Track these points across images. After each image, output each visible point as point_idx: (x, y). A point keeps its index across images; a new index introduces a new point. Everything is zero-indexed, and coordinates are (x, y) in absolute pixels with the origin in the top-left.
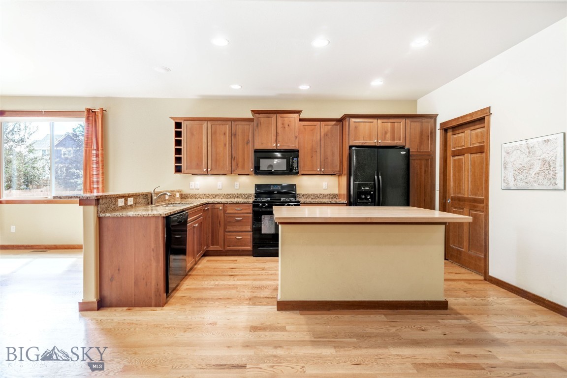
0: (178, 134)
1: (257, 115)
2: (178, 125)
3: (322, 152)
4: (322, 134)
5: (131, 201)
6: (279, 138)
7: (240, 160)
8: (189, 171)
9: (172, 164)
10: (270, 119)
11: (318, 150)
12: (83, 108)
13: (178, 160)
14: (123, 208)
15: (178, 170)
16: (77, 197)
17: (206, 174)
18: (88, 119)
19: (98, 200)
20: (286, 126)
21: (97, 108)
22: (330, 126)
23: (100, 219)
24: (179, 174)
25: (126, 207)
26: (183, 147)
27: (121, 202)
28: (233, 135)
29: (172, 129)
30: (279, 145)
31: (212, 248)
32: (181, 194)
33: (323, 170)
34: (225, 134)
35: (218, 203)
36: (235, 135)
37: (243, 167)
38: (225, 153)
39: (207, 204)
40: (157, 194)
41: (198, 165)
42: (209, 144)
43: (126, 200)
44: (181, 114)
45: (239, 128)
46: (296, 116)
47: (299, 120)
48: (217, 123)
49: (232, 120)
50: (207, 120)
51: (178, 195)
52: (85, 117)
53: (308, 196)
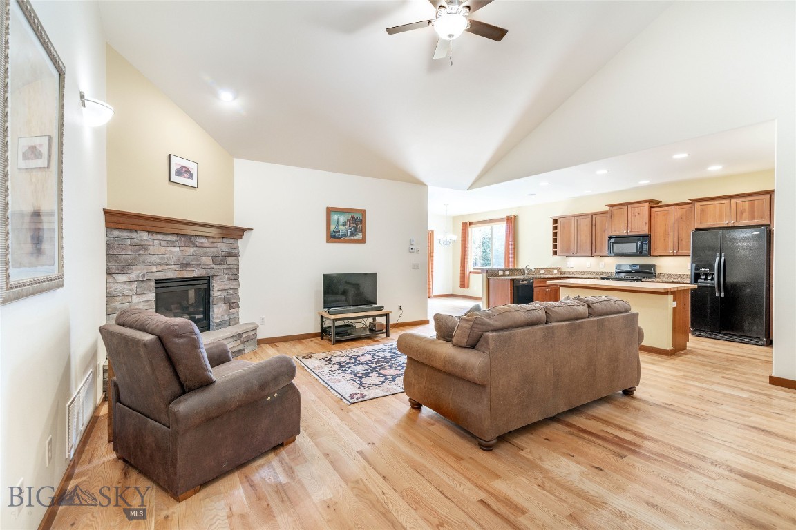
0: (555, 228)
1: (611, 208)
2: (555, 222)
4: (676, 218)
5: (507, 272)
6: (630, 226)
7: (598, 245)
8: (561, 254)
9: (551, 249)
10: (622, 210)
11: (672, 233)
12: (504, 216)
13: (555, 246)
14: (501, 276)
15: (555, 253)
17: (574, 256)
18: (507, 223)
19: (487, 271)
20: (637, 214)
21: (511, 214)
22: (685, 209)
23: (488, 280)
24: (555, 257)
25: (504, 275)
27: (501, 273)
28: (593, 225)
29: (551, 225)
30: (629, 231)
32: (559, 271)
33: (676, 251)
34: (587, 225)
36: (595, 225)
37: (601, 251)
38: (587, 240)
41: (567, 249)
42: (575, 234)
43: (504, 272)
44: (557, 214)
45: (598, 220)
46: (647, 205)
47: (651, 208)
48: (581, 217)
49: (593, 215)
50: (574, 216)
51: (555, 271)
52: (505, 222)
53: (670, 276)
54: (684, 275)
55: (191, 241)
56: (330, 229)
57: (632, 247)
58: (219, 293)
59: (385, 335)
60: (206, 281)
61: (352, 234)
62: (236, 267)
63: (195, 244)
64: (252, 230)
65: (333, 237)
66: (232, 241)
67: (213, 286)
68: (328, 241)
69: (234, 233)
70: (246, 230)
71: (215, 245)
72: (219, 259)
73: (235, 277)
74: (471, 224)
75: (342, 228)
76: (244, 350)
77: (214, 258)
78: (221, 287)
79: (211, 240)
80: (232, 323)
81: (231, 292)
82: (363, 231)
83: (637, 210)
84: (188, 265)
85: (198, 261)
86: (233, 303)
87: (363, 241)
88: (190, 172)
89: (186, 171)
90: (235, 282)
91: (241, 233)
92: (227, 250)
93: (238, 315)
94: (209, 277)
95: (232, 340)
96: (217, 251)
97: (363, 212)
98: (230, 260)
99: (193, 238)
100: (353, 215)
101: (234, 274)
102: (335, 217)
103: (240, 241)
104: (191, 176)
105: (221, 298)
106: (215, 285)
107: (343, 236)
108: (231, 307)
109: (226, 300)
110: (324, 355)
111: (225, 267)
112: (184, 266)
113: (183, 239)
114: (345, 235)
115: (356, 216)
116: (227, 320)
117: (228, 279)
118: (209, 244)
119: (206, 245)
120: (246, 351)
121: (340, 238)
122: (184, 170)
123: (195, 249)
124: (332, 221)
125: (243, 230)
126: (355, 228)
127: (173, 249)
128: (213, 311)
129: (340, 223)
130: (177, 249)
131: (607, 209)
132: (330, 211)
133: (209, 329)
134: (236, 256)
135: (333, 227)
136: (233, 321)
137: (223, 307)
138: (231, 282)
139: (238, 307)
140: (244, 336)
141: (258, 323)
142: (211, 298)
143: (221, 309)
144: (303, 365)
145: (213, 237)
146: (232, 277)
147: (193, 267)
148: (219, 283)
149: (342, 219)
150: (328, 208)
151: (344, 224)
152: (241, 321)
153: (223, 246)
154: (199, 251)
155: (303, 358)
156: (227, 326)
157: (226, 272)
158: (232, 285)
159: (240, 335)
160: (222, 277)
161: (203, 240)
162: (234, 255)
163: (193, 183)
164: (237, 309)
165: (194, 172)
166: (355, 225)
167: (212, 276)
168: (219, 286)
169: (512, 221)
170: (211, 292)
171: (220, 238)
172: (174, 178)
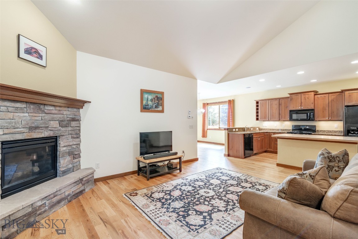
0: (257, 106)
1: (291, 95)
2: (257, 103)
3: (330, 109)
4: (330, 100)
5: (237, 130)
6: (303, 104)
7: (283, 115)
8: (261, 120)
9: (255, 117)
10: (298, 96)
11: (327, 108)
12: (227, 100)
13: (257, 116)
14: (234, 132)
15: (257, 119)
16: (223, 128)
17: (268, 121)
19: (228, 129)
20: (307, 99)
21: (231, 99)
22: (335, 96)
23: (228, 134)
24: (258, 121)
25: (235, 131)
26: (259, 111)
27: (234, 130)
28: (280, 104)
29: (255, 104)
30: (302, 107)
31: (269, 150)
32: (259, 129)
33: (330, 118)
34: (276, 104)
35: (272, 132)
36: (281, 104)
37: (285, 118)
38: (276, 112)
39: (267, 132)
40: (246, 128)
41: (265, 117)
42: (270, 109)
43: (236, 129)
44: (258, 99)
45: (283, 102)
46: (313, 93)
47: (315, 95)
48: (273, 100)
49: (279, 99)
50: (269, 100)
51: (257, 129)
52: (228, 103)
53: (324, 131)
54: (332, 131)
55: (40, 109)
56: (143, 103)
57: (304, 116)
58: (65, 148)
59: (178, 171)
60: (54, 140)
61: (156, 107)
62: (78, 128)
63: (43, 111)
64: (90, 102)
65: (145, 108)
66: (75, 110)
67: (60, 143)
68: (141, 111)
69: (77, 104)
70: (86, 102)
71: (61, 112)
72: (65, 123)
73: (77, 135)
74: (207, 104)
75: (150, 103)
76: (84, 190)
77: (61, 122)
78: (66, 144)
79: (58, 108)
80: (75, 170)
81: (74, 147)
82: (162, 105)
83: (307, 96)
84: (37, 128)
85: (46, 124)
86: (76, 155)
87: (162, 111)
88: (39, 54)
89: (35, 52)
90: (78, 140)
91: (82, 104)
92: (71, 116)
93: (80, 163)
94: (56, 137)
95: (75, 184)
96: (63, 117)
97: (162, 93)
98: (74, 124)
99: (42, 107)
100: (157, 95)
101: (77, 134)
102: (146, 96)
103: (81, 110)
104: (40, 57)
105: (66, 152)
106: (62, 143)
107: (151, 108)
108: (74, 158)
109: (70, 153)
110: (145, 191)
111: (70, 128)
112: (32, 129)
113: (32, 106)
114: (152, 107)
115: (159, 96)
116: (71, 168)
117: (73, 138)
118: (56, 112)
119: (53, 112)
120: (86, 191)
121: (149, 109)
122: (33, 50)
123: (44, 115)
124: (144, 98)
125: (84, 102)
126: (158, 103)
127: (22, 115)
128: (60, 162)
129: (149, 100)
130: (27, 115)
131: (289, 96)
132: (143, 92)
133: (56, 176)
134: (79, 120)
135: (144, 102)
136: (75, 168)
137: (68, 158)
138: (74, 139)
139: (80, 157)
140: (84, 180)
141: (95, 168)
142: (58, 153)
143: (66, 160)
144: (134, 204)
145: (60, 106)
146: (75, 136)
147: (42, 130)
148: (65, 141)
149: (150, 97)
150: (141, 90)
151: (152, 100)
152: (82, 167)
153: (68, 113)
154: (47, 117)
155: (131, 195)
156: (71, 172)
157: (71, 132)
158: (75, 142)
159: (81, 180)
160: (67, 136)
161: (52, 108)
162: (77, 120)
163: (42, 63)
164: (79, 159)
165: (43, 54)
166: (157, 102)
167: (59, 136)
168: (64, 143)
169: (231, 103)
170: (58, 147)
171: (65, 107)
172: (23, 55)
